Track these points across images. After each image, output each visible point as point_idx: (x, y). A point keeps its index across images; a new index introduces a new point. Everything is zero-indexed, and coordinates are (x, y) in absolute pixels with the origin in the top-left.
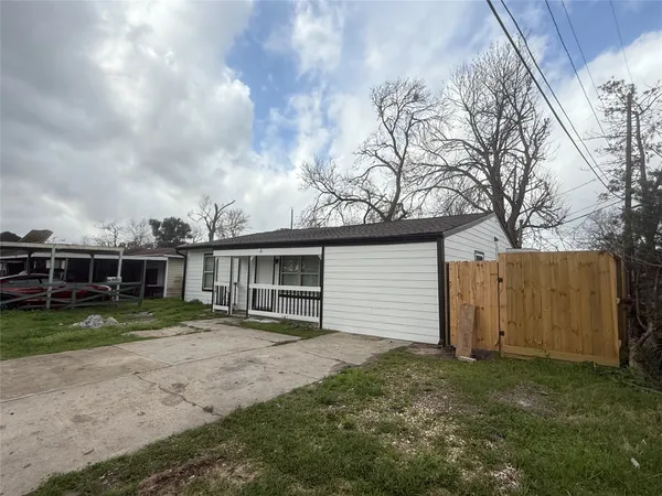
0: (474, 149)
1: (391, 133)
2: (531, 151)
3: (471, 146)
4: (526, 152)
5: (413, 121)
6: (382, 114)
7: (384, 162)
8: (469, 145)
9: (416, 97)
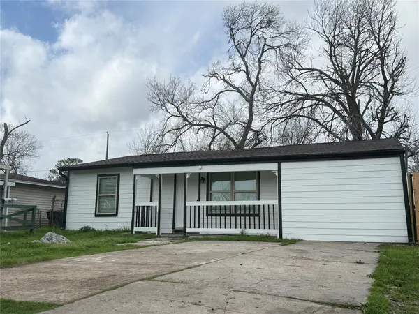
0: (332, 79)
1: (243, 57)
2: (389, 86)
3: (329, 77)
4: (385, 86)
5: (266, 48)
6: (233, 36)
7: (234, 87)
8: (326, 75)
9: (269, 23)
